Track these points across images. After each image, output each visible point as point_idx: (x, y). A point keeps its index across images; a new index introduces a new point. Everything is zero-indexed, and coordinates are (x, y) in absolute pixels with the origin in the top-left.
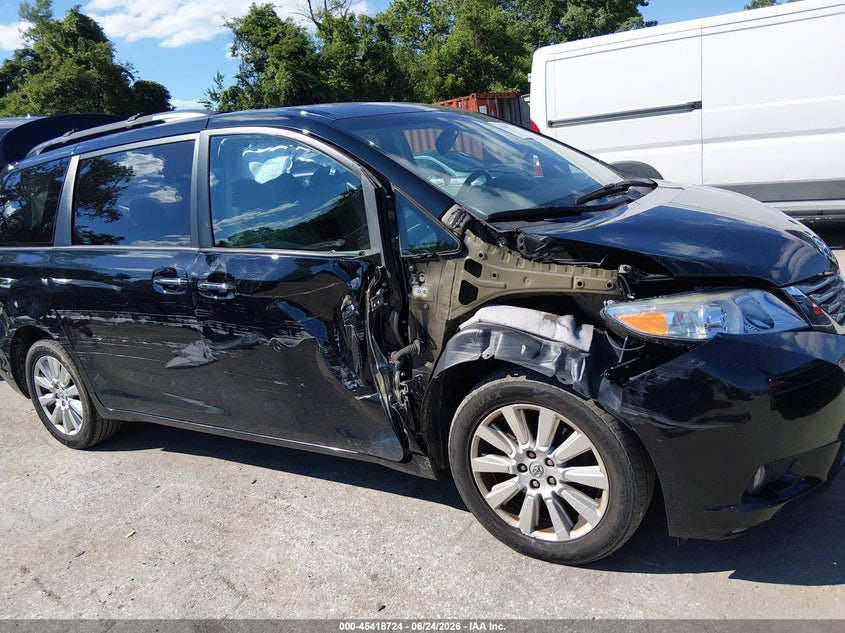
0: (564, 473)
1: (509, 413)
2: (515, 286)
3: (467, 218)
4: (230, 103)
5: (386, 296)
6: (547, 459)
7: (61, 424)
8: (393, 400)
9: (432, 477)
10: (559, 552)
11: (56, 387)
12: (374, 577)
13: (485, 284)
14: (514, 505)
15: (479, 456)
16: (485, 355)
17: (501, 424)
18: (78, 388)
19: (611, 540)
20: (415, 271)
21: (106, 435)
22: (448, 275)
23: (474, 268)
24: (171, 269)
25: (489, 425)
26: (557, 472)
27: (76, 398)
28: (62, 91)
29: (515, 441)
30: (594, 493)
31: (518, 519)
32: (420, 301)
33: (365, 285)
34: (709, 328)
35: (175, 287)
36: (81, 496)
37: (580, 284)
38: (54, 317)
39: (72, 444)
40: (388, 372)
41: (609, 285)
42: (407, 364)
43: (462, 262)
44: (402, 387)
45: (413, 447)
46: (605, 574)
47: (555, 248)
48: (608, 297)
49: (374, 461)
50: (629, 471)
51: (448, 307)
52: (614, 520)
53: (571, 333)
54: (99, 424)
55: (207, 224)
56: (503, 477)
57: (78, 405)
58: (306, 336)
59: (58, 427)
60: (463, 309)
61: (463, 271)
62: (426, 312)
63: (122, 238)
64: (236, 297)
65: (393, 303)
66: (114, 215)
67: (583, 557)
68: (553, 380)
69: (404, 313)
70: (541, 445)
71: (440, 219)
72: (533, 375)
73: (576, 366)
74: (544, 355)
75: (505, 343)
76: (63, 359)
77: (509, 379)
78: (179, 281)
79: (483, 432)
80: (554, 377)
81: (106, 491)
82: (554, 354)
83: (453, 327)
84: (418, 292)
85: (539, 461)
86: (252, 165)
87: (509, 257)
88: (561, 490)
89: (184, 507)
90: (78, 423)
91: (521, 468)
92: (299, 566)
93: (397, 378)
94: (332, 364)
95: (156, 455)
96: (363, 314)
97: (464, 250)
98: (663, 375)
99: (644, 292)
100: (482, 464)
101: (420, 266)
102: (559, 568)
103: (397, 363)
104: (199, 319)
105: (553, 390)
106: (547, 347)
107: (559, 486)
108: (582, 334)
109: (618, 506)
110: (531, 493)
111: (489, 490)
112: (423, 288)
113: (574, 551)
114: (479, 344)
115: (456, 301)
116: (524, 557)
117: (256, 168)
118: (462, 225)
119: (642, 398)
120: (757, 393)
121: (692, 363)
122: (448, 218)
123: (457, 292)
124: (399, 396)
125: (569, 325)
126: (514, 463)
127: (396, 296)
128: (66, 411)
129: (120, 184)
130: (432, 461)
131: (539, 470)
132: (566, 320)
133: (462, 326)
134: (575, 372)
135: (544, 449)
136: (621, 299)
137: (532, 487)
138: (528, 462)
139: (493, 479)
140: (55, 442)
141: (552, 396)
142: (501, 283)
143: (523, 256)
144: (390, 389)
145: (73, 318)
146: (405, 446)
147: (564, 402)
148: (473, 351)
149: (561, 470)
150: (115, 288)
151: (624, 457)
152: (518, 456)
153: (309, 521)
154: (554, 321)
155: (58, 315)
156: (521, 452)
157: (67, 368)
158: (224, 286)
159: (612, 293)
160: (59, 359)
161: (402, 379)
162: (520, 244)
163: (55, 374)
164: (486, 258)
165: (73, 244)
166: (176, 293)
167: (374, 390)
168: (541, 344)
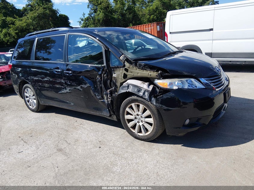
0: (144, 120)
1: (133, 105)
2: (136, 75)
3: (126, 58)
4: (87, 22)
5: (107, 76)
6: (141, 116)
7: (31, 106)
8: (108, 101)
9: (116, 120)
10: (143, 138)
11: (30, 96)
12: (100, 142)
13: (129, 74)
14: (134, 127)
15: (127, 115)
16: (128, 91)
17: (131, 108)
18: (35, 96)
19: (154, 135)
20: (113, 70)
21: (42, 109)
22: (121, 71)
23: (126, 70)
24: (58, 67)
25: (129, 108)
26: (143, 119)
27: (35, 99)
28: (38, 16)
29: (135, 112)
30: (151, 124)
31: (134, 130)
32: (114, 77)
33: (102, 73)
34: (178, 86)
35: (59, 72)
36: (34, 122)
37: (150, 75)
38: (30, 78)
39: (33, 111)
40: (107, 95)
41: (156, 76)
42: (111, 93)
43: (124, 69)
44: (110, 98)
45: (112, 113)
46: (153, 143)
47: (146, 66)
48: (156, 78)
49: (103, 116)
50: (158, 119)
51: (121, 79)
52: (154, 131)
53: (147, 87)
54: (40, 106)
55: (67, 57)
56: (132, 120)
57: (35, 101)
58: (88, 85)
59: (30, 106)
60: (124, 80)
61: (124, 71)
62: (116, 80)
63: (51, 59)
64: (72, 75)
65: (109, 78)
66: (50, 53)
67: (148, 139)
68: (142, 97)
69: (111, 80)
70: (140, 113)
71: (119, 58)
72: (138, 96)
73: (147, 94)
74: (141, 91)
75: (132, 88)
76: (32, 89)
77: (133, 97)
78: (60, 70)
79: (128, 109)
80: (142, 96)
81: (40, 121)
82: (143, 91)
83: (122, 84)
84: (114, 75)
85: (140, 117)
86: (78, 42)
87: (134, 68)
88: (144, 123)
89: (59, 126)
90: (35, 106)
91: (136, 118)
92: (83, 139)
93: (109, 96)
94: (94, 92)
95: (53, 114)
96: (101, 80)
97: (124, 66)
98: (165, 96)
99: (165, 78)
100: (127, 117)
101: (115, 69)
102: (143, 142)
103: (109, 92)
104: (64, 80)
105: (142, 100)
106: (142, 89)
107: (144, 122)
108: (150, 87)
109: (155, 127)
110: (138, 124)
111: (129, 123)
112: (115, 75)
113: (146, 138)
114: (126, 88)
115: (122, 78)
116: (135, 139)
117: (79, 43)
118: (124, 60)
119: (160, 102)
120: (190, 103)
121: (171, 94)
122: (121, 58)
123: (123, 76)
124: (109, 100)
125: (147, 85)
126: (134, 117)
127: (109, 76)
128: (32, 102)
129: (53, 44)
130: (116, 116)
131: (140, 119)
132: (147, 84)
133: (123, 84)
134: (147, 96)
135: (140, 114)
136: (159, 79)
137: (138, 123)
138: (137, 117)
139: (130, 121)
140: (29, 110)
141: (142, 101)
142: (133, 74)
143: (138, 68)
144: (107, 99)
145: (34, 78)
146: (110, 113)
147: (145, 103)
148: (125, 90)
149: (144, 119)
150: (48, 72)
151: (157, 116)
152: (135, 115)
153: (88, 130)
154: (144, 84)
155: (31, 78)
156: (136, 114)
157: (33, 91)
158: (70, 72)
159: (157, 77)
160: (31, 89)
161: (110, 96)
162: (138, 65)
163: (30, 92)
164: (129, 68)
165: (35, 60)
166: (59, 73)
167: (103, 99)
168: (140, 89)
